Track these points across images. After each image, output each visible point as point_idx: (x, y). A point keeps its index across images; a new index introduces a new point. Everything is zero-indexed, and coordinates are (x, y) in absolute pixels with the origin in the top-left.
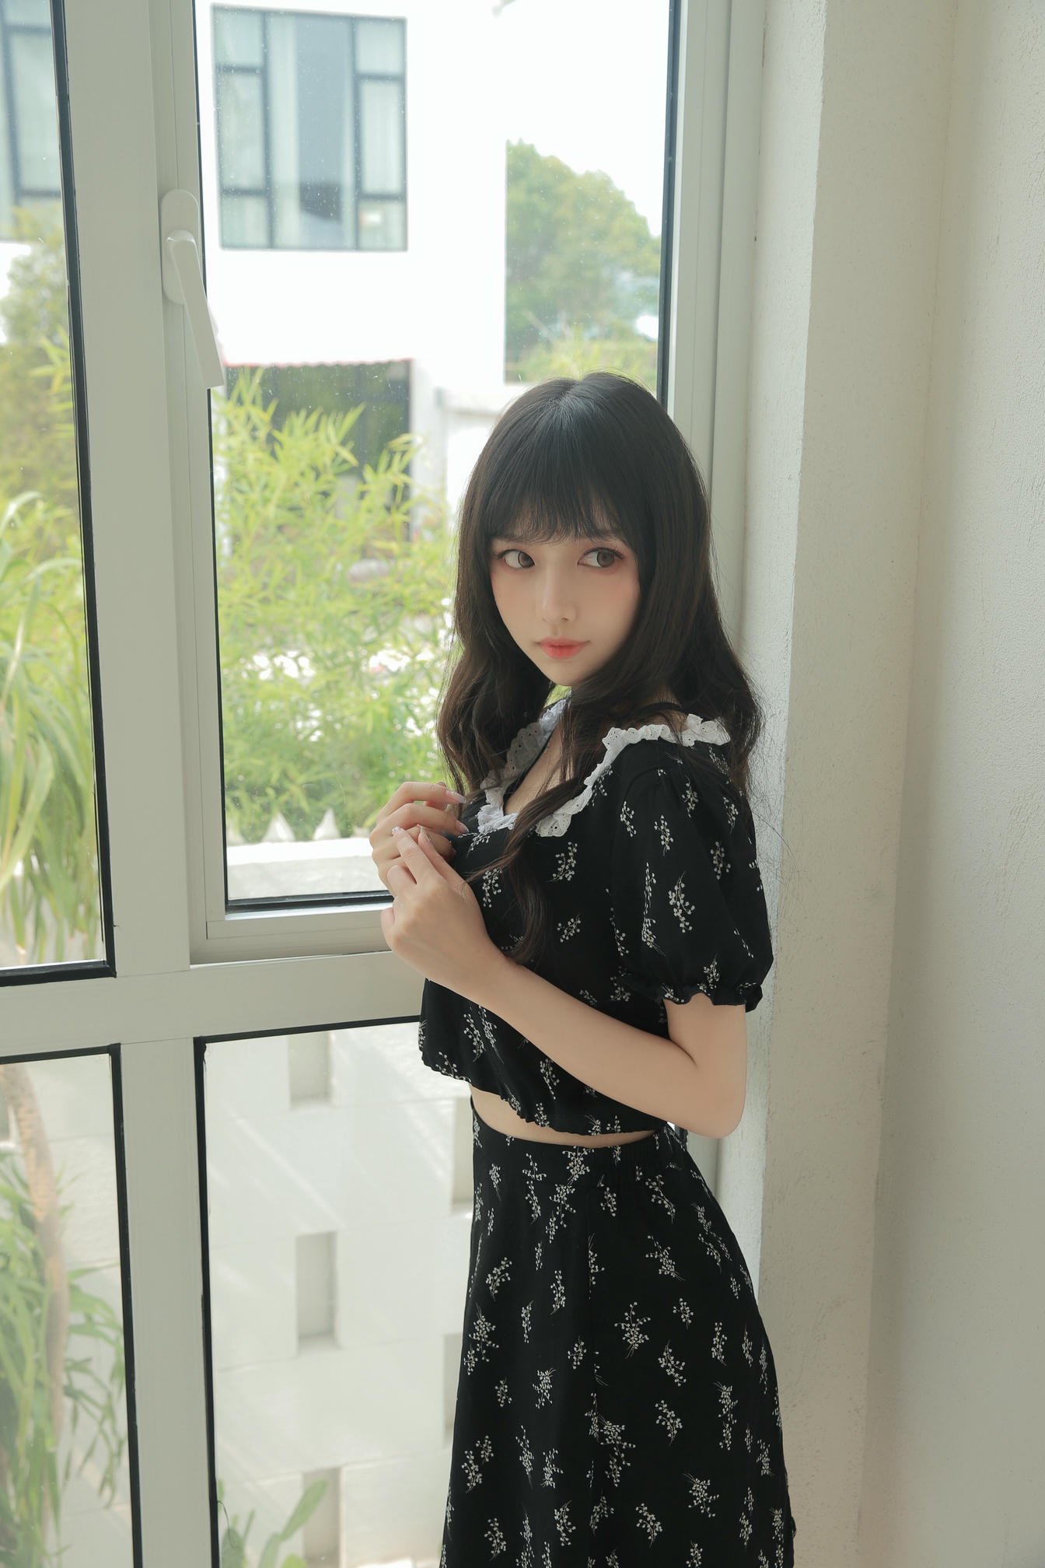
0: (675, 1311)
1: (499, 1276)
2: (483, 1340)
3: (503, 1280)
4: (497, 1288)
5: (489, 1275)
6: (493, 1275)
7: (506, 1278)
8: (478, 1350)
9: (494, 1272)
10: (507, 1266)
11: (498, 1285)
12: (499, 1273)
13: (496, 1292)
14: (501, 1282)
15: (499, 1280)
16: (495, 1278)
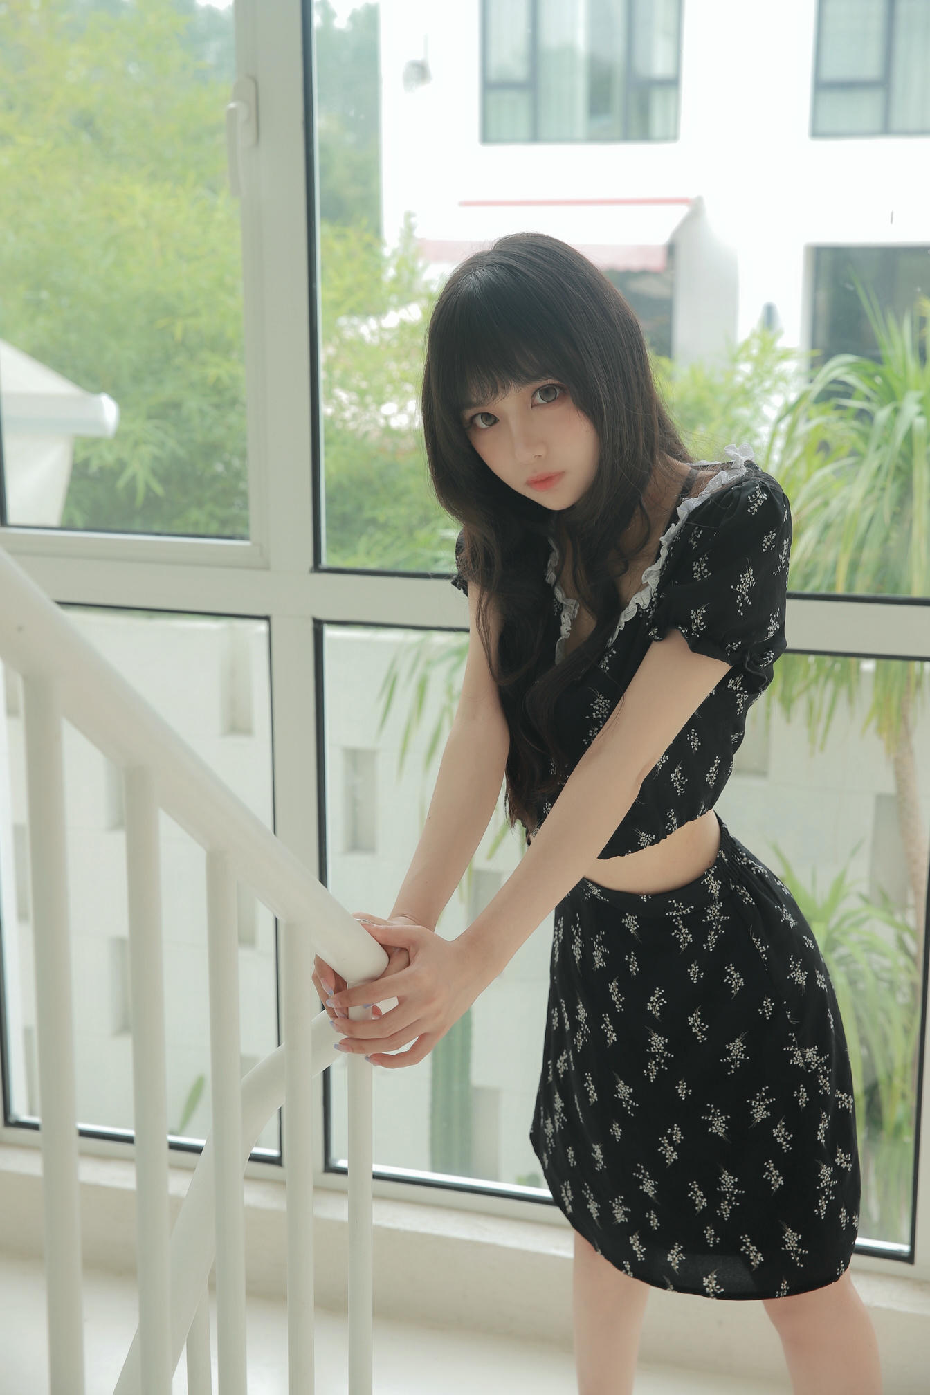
0: (795, 1095)
1: (656, 1002)
2: (660, 1051)
3: (661, 1004)
4: (658, 1011)
5: (648, 1004)
6: (652, 1003)
7: (662, 1002)
8: (657, 1060)
9: (651, 1000)
10: (660, 993)
11: (658, 1009)
12: (656, 1000)
13: (659, 1014)
14: (659, 1006)
15: (657, 1005)
16: (654, 1004)
